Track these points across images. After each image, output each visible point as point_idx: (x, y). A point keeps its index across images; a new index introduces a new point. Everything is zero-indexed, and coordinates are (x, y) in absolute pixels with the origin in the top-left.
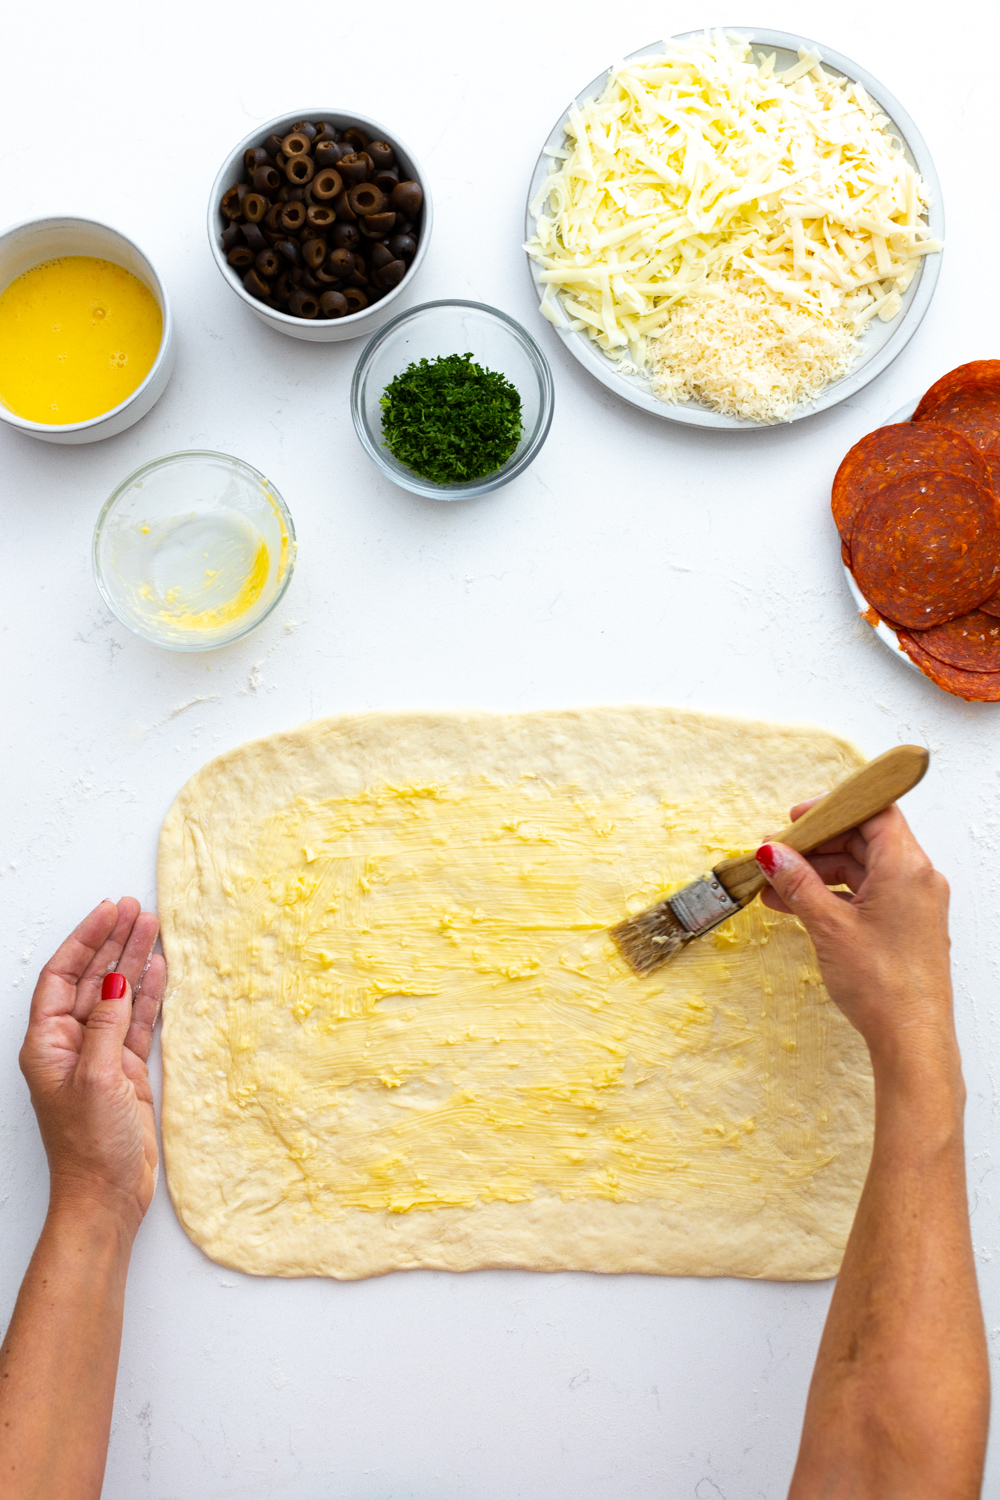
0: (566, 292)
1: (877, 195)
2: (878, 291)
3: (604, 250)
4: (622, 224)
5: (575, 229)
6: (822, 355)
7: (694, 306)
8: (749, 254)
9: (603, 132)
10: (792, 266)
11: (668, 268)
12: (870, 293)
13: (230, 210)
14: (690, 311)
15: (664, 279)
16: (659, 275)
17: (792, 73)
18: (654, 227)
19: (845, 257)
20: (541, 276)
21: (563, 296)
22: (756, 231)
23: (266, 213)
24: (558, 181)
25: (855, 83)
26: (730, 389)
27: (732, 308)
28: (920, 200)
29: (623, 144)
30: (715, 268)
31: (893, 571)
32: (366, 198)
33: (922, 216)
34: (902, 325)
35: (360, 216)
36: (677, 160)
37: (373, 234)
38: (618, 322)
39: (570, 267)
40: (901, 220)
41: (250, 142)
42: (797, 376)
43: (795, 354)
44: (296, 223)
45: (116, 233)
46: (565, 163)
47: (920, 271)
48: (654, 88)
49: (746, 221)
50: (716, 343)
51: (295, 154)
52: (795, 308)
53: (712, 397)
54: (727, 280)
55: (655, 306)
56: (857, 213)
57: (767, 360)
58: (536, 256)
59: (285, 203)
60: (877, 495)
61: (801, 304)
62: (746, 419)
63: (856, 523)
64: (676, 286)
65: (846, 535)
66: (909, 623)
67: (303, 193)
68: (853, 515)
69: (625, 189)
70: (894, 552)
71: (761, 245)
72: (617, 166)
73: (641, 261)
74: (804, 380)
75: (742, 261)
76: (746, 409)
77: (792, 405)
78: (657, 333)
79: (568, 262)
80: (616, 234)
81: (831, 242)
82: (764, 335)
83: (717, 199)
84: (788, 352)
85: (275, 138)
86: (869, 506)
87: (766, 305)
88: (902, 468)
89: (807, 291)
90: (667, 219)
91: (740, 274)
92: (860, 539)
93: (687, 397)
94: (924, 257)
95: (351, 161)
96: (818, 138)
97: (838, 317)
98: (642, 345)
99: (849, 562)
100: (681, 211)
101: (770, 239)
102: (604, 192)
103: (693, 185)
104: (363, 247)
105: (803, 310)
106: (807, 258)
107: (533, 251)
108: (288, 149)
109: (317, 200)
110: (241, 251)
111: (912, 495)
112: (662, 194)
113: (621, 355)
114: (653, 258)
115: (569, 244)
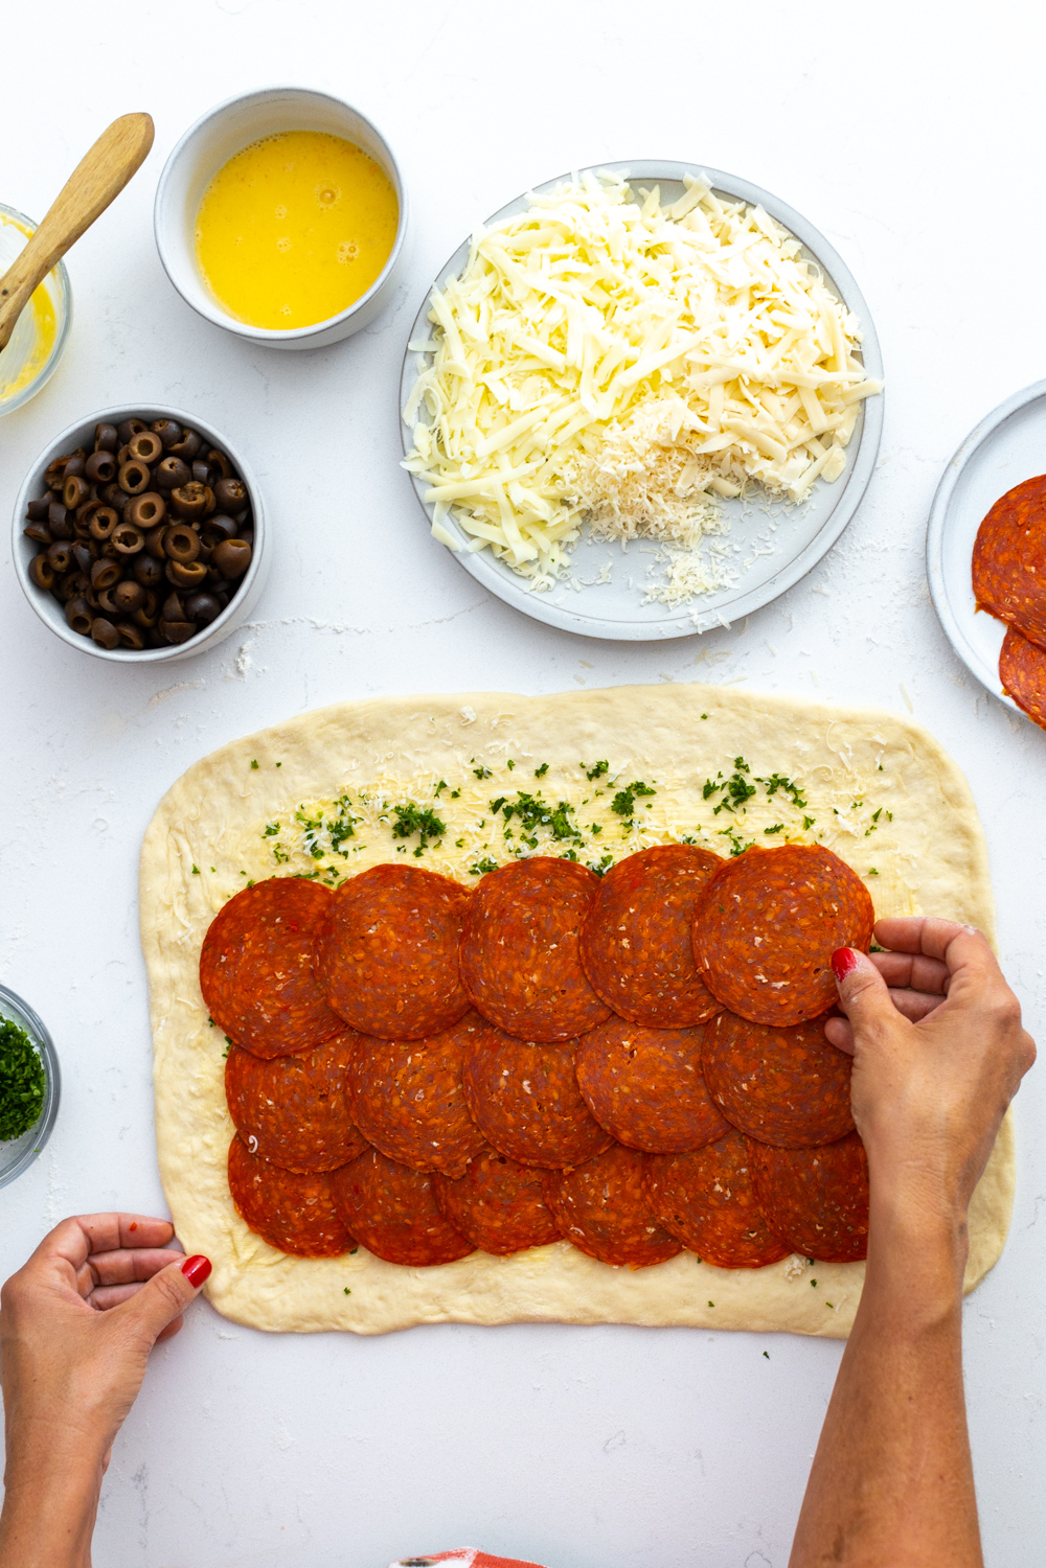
0: (460, 507)
1: (797, 340)
2: (817, 448)
3: (493, 455)
4: (508, 422)
9: (472, 315)
12: (807, 451)
15: (567, 476)
16: (560, 473)
17: (678, 207)
18: (546, 421)
19: (772, 417)
20: (428, 494)
21: (456, 513)
24: (428, 380)
25: (755, 206)
28: (848, 336)
29: (497, 328)
33: (853, 354)
34: (849, 486)
36: (560, 336)
38: (522, 531)
39: (459, 480)
40: (829, 364)
46: (436, 356)
47: (861, 418)
48: (521, 254)
56: (777, 365)
58: (418, 473)
69: (507, 380)
72: (495, 357)
73: (538, 462)
79: (454, 475)
80: (503, 435)
81: (754, 401)
83: (613, 374)
90: (559, 408)
94: (863, 401)
96: (719, 284)
100: (573, 395)
102: (483, 387)
103: (583, 365)
107: (414, 468)
112: (549, 379)
113: (533, 570)
114: (551, 455)
115: (452, 454)
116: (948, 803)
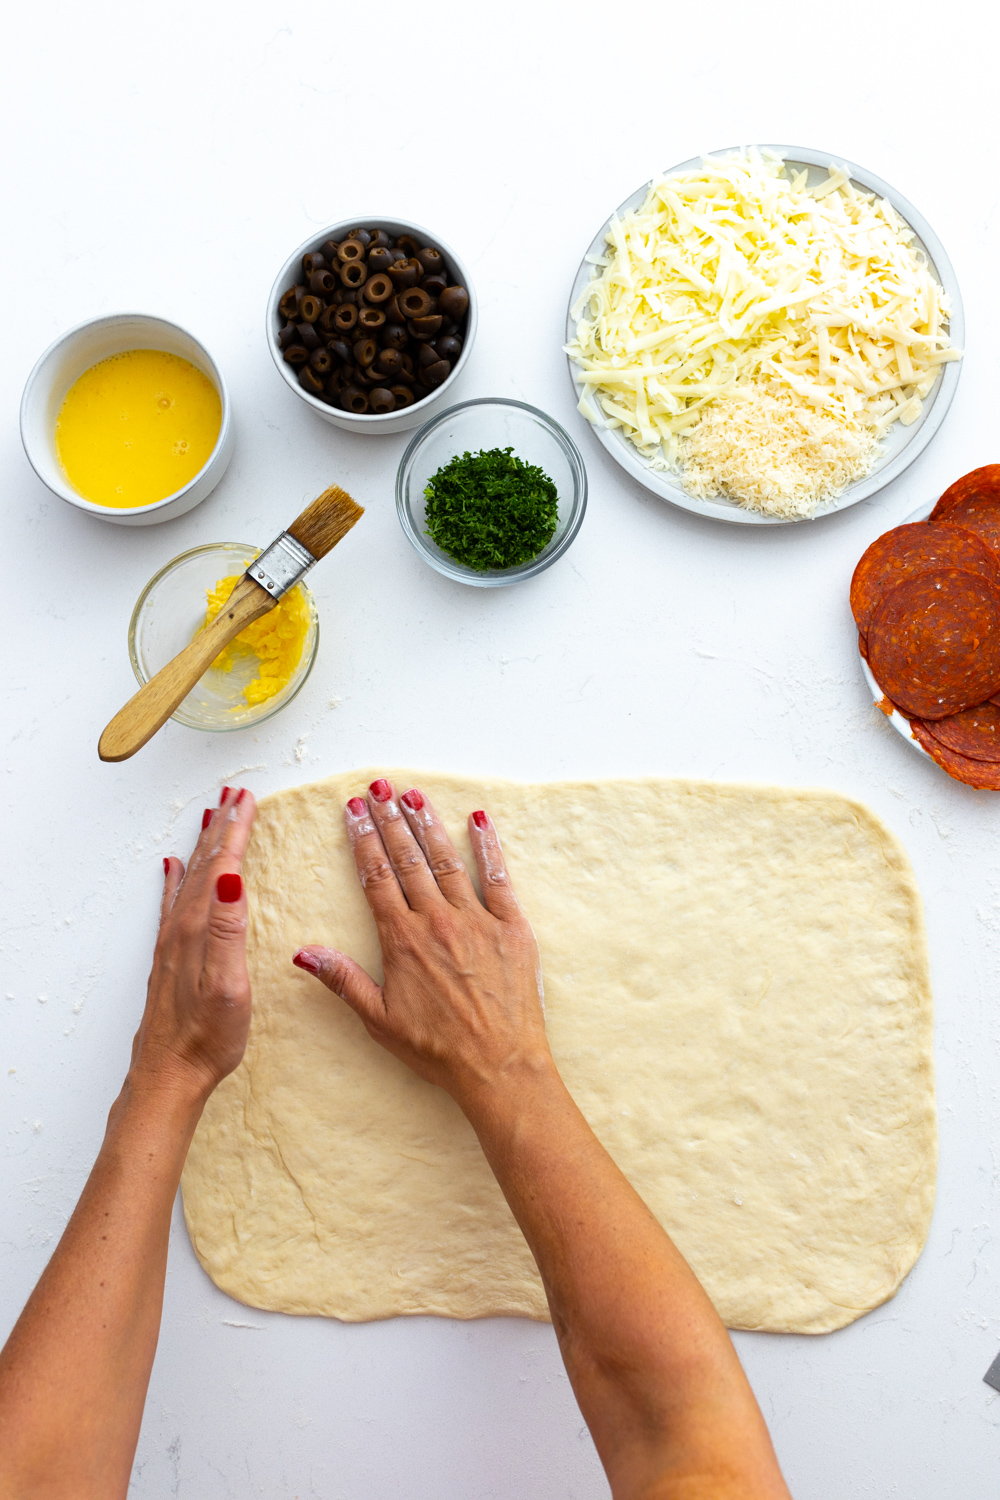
0: (603, 392)
1: (900, 305)
2: (900, 396)
3: (639, 353)
4: (657, 329)
5: (613, 333)
6: (844, 456)
7: (724, 407)
8: (777, 359)
9: (643, 242)
10: (818, 371)
11: (700, 370)
12: (892, 397)
13: (288, 310)
14: (720, 412)
15: (696, 381)
16: (690, 378)
17: (822, 189)
18: (687, 333)
19: (869, 364)
20: (580, 376)
21: (600, 396)
22: (784, 337)
23: (320, 314)
24: (597, 286)
25: (882, 199)
26: (756, 487)
27: (759, 410)
28: (942, 311)
29: (661, 253)
30: (744, 371)
31: (908, 663)
32: (414, 302)
33: (943, 326)
34: (922, 429)
35: (409, 319)
36: (711, 269)
37: (421, 335)
38: (651, 421)
39: (607, 369)
40: (922, 330)
41: (308, 247)
42: (820, 476)
43: (819, 454)
44: (349, 324)
45: (180, 330)
46: (606, 270)
47: (940, 378)
48: (691, 201)
49: (775, 328)
50: (743, 443)
51: (350, 259)
52: (819, 411)
53: (739, 494)
54: (756, 383)
55: (687, 407)
56: (881, 322)
57: (792, 460)
58: (575, 358)
59: (339, 305)
60: (894, 590)
61: (825, 407)
62: (770, 515)
63: (873, 616)
64: (707, 388)
65: (863, 627)
66: (922, 713)
67: (356, 295)
68: (871, 608)
69: (661, 295)
70: (909, 645)
71: (789, 350)
72: (654, 275)
73: (675, 364)
74: (827, 480)
75: (770, 366)
76: (771, 506)
77: (815, 503)
78: (689, 432)
79: (605, 364)
80: (650, 338)
81: (856, 350)
82: (789, 436)
83: (748, 306)
84: (812, 453)
85: (331, 244)
86: (886, 601)
87: (792, 408)
88: (919, 565)
89: (832, 395)
90: (700, 325)
91: (768, 377)
92: (876, 632)
93: (715, 493)
94: (944, 365)
95: (402, 267)
96: (845, 251)
97: (860, 420)
98: (674, 443)
99: (865, 653)
100: (713, 317)
101: (797, 345)
102: (641, 299)
103: (725, 294)
104: (411, 348)
105: (827, 414)
106: (831, 364)
107: (572, 352)
108: (343, 255)
109: (369, 303)
110: (296, 348)
111: (928, 591)
112: (696, 301)
113: (654, 452)
114: (686, 362)
115: (607, 347)
116: (890, 867)
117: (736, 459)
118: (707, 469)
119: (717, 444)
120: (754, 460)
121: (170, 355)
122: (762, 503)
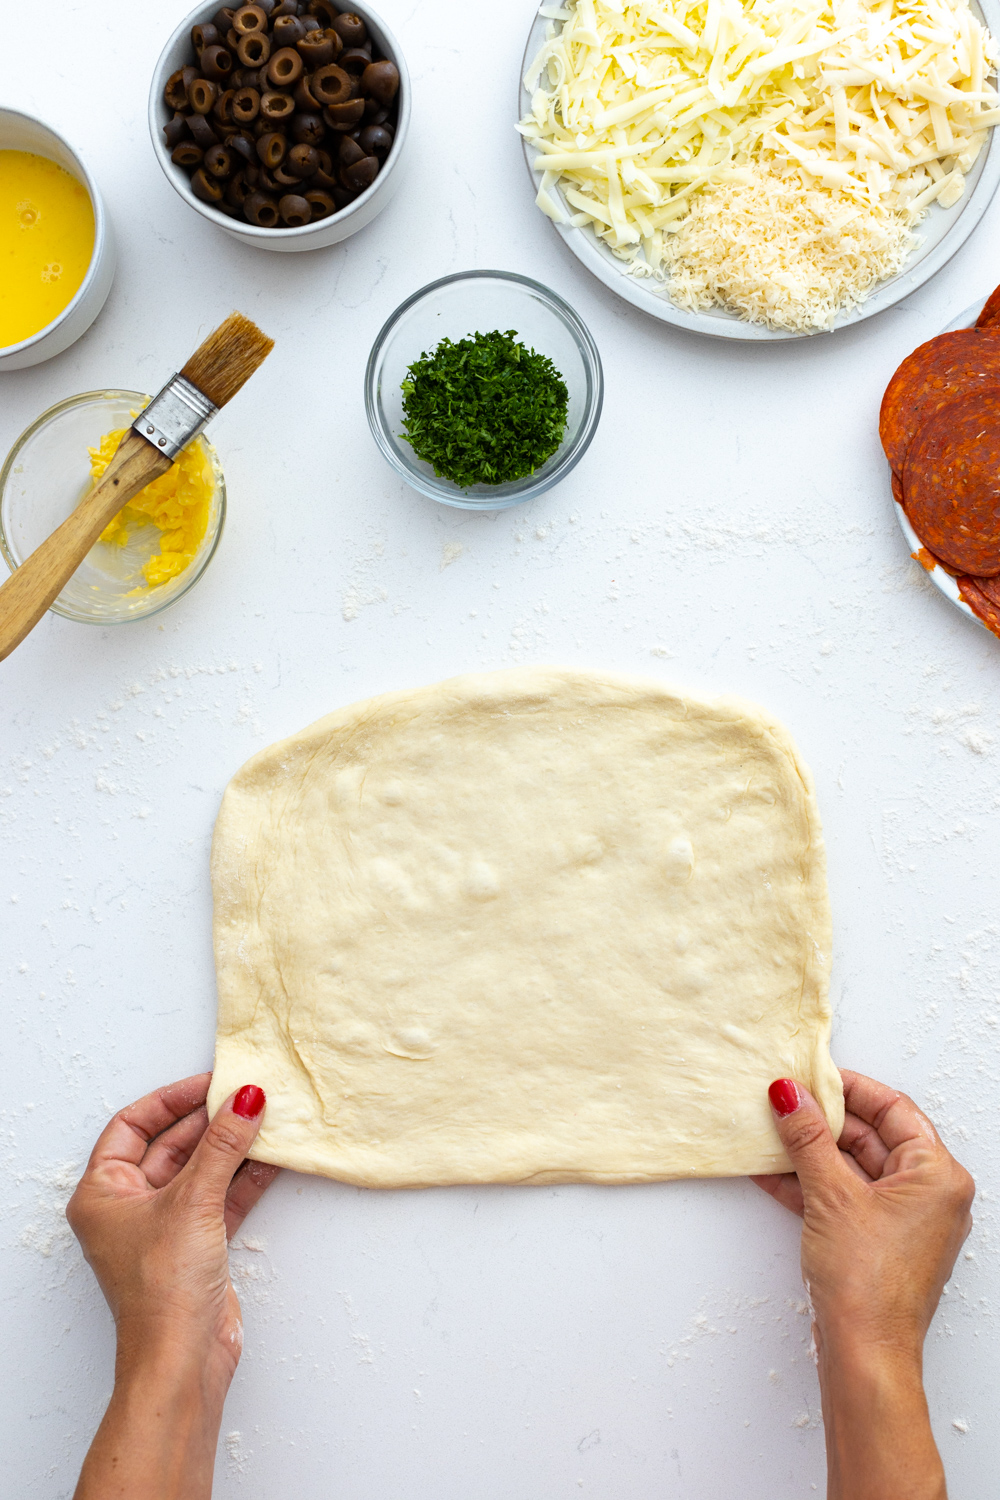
0: (568, 181)
1: (936, 55)
2: (936, 171)
3: (610, 129)
4: (631, 98)
5: (577, 104)
6: (869, 250)
7: (717, 194)
8: (782, 130)
10: (834, 144)
11: (687, 149)
12: (927, 173)
13: (175, 98)
14: (713, 200)
15: (682, 162)
16: (675, 158)
18: (669, 101)
19: (897, 132)
20: (538, 161)
21: (563, 185)
22: (791, 102)
23: (214, 103)
24: (555, 47)
26: (760, 293)
27: (762, 195)
28: (987, 60)
30: (742, 147)
31: (953, 507)
32: (330, 84)
33: (989, 79)
34: (964, 213)
35: (324, 105)
36: (697, 18)
37: (340, 126)
38: (628, 214)
39: (571, 151)
40: (963, 85)
41: (197, 17)
42: (839, 276)
43: (837, 249)
44: (250, 114)
45: (38, 123)
46: (566, 25)
47: (987, 146)
49: (779, 90)
50: (742, 239)
51: (248, 30)
52: (836, 194)
53: (739, 303)
54: (757, 161)
55: (673, 195)
56: (911, 77)
57: (804, 257)
58: (531, 139)
59: (237, 89)
60: (935, 416)
61: (844, 189)
62: (779, 328)
63: (909, 450)
64: (696, 171)
65: (897, 465)
66: (972, 569)
67: (258, 77)
68: (906, 440)
69: (635, 55)
70: (954, 484)
71: (797, 118)
72: (626, 28)
73: (655, 142)
74: (849, 280)
75: (774, 139)
76: (779, 317)
77: (834, 311)
78: (675, 227)
79: (568, 145)
80: (624, 110)
81: (880, 114)
82: (800, 227)
83: (744, 63)
84: (828, 248)
85: (226, 12)
86: (925, 431)
87: (802, 192)
88: (965, 383)
89: (852, 173)
90: (685, 91)
91: (772, 154)
92: (913, 469)
93: (710, 303)
94: (992, 129)
95: (315, 39)
97: (888, 204)
98: (657, 241)
99: (900, 497)
100: (701, 80)
101: (807, 111)
102: (610, 60)
103: (715, 49)
104: (329, 142)
105: (847, 197)
106: (851, 134)
107: (527, 132)
108: (240, 25)
109: (274, 86)
110: (187, 147)
111: (976, 416)
112: (679, 59)
113: (632, 254)
114: (668, 138)
115: (569, 123)
117: (734, 259)
118: (699, 273)
119: (710, 241)
120: (757, 260)
121: (33, 156)
122: (768, 313)
